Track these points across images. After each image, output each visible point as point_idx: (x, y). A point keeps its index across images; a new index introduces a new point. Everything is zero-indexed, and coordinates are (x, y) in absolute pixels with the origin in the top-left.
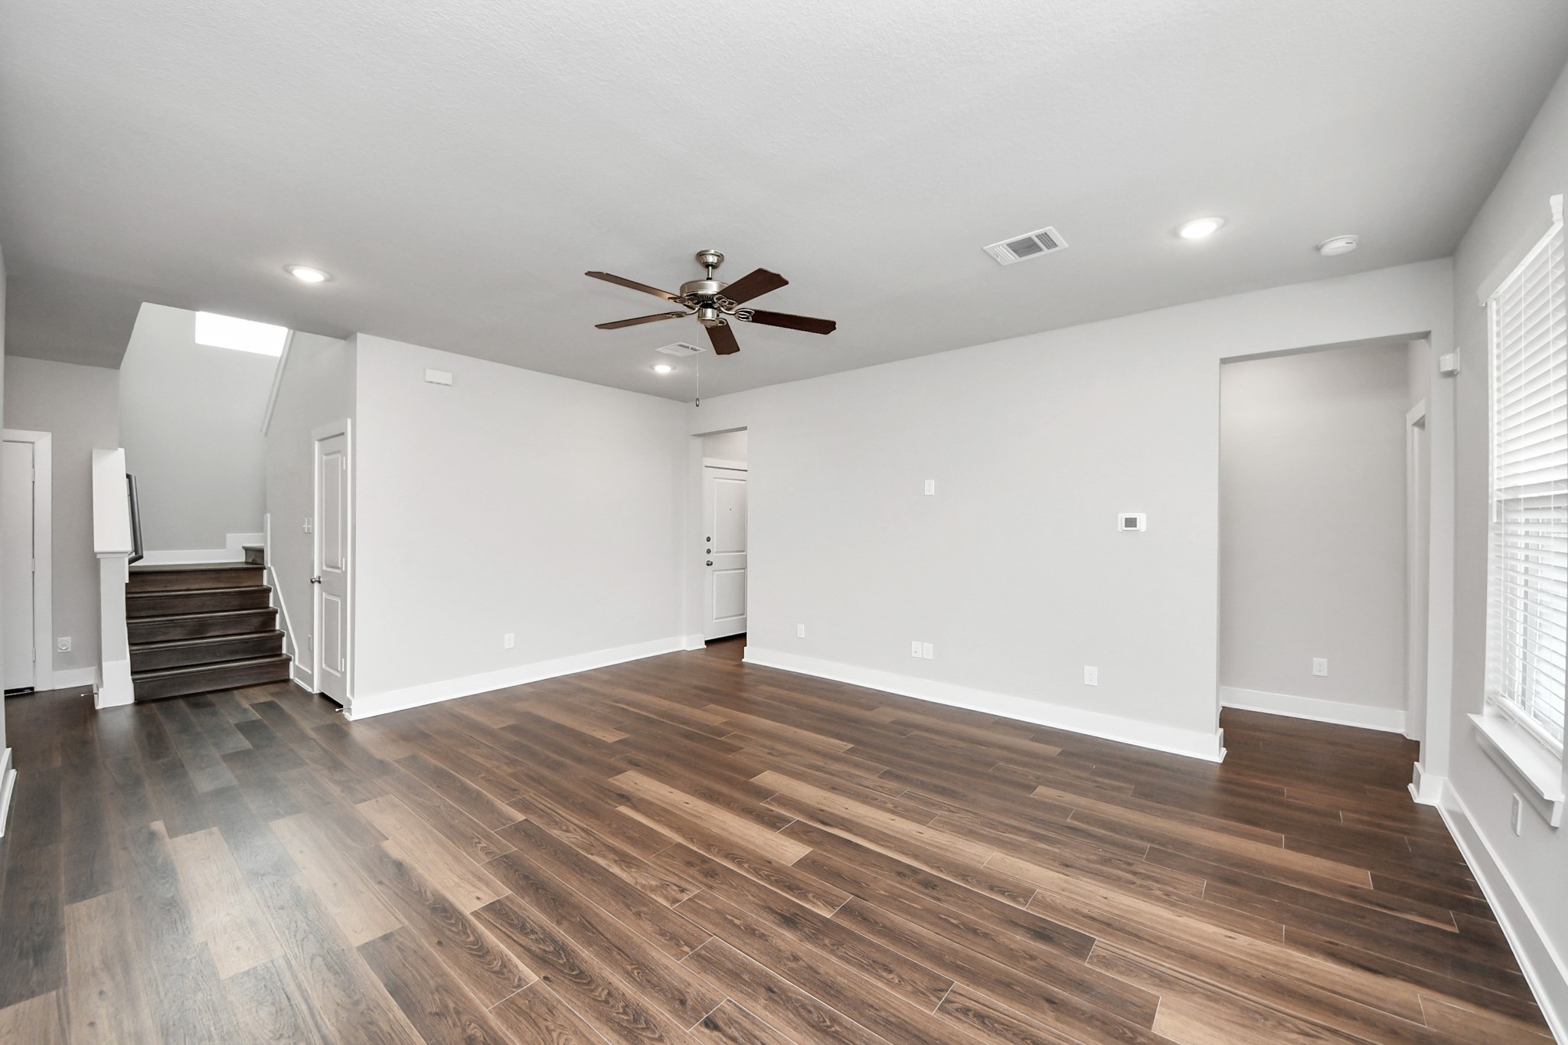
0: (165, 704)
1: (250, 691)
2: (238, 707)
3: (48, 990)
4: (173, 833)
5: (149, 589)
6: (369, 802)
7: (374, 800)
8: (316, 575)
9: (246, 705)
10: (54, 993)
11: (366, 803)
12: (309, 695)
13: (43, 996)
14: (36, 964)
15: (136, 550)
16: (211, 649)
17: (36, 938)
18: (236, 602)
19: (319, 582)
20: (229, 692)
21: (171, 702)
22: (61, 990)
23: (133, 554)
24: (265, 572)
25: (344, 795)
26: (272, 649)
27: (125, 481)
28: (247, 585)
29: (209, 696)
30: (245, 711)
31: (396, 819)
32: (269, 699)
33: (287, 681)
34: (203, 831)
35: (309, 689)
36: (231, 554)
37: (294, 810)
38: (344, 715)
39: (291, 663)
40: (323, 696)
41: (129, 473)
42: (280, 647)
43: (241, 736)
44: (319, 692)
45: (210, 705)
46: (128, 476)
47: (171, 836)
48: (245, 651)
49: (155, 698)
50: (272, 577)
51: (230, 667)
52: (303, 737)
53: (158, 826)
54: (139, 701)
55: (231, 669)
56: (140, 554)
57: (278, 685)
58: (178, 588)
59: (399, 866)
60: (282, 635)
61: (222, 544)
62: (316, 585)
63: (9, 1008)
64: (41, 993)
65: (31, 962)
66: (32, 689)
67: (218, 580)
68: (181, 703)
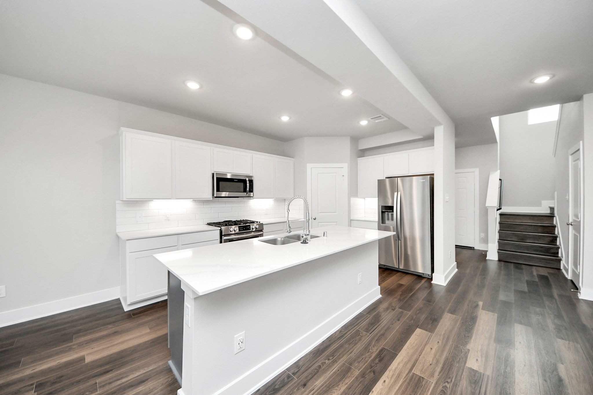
0: (506, 263)
1: (540, 269)
2: (532, 273)
3: (430, 332)
4: (483, 309)
5: (508, 221)
6: (565, 341)
7: (568, 342)
8: (571, 221)
9: (535, 273)
10: (430, 333)
11: (563, 341)
12: (566, 279)
13: (428, 332)
14: (432, 323)
15: (500, 206)
16: (527, 247)
17: (436, 316)
18: (540, 230)
19: (571, 225)
20: (531, 266)
21: (509, 264)
22: (432, 334)
23: (499, 208)
24: (555, 218)
25: (554, 331)
26: (554, 253)
27: (498, 182)
28: (546, 223)
29: (523, 266)
30: (533, 276)
31: (574, 358)
32: (546, 274)
33: (559, 269)
34: (492, 313)
35: (567, 276)
36: (543, 210)
37: (529, 324)
38: (578, 294)
39: (562, 262)
40: (572, 281)
41: (501, 178)
42: (558, 253)
43: (526, 285)
44: (570, 279)
45: (521, 269)
46: (500, 180)
47: (482, 309)
48: (541, 251)
49: (504, 260)
50: (557, 221)
51: (533, 256)
52: (551, 297)
53: (481, 303)
54: (499, 260)
55: (534, 257)
56: (501, 207)
57: (553, 269)
58: (518, 221)
59: (560, 380)
60: (559, 248)
61: (540, 205)
62: (570, 226)
63: (421, 330)
64: (428, 331)
65: (431, 322)
66: (474, 248)
67: (533, 220)
68: (512, 265)
